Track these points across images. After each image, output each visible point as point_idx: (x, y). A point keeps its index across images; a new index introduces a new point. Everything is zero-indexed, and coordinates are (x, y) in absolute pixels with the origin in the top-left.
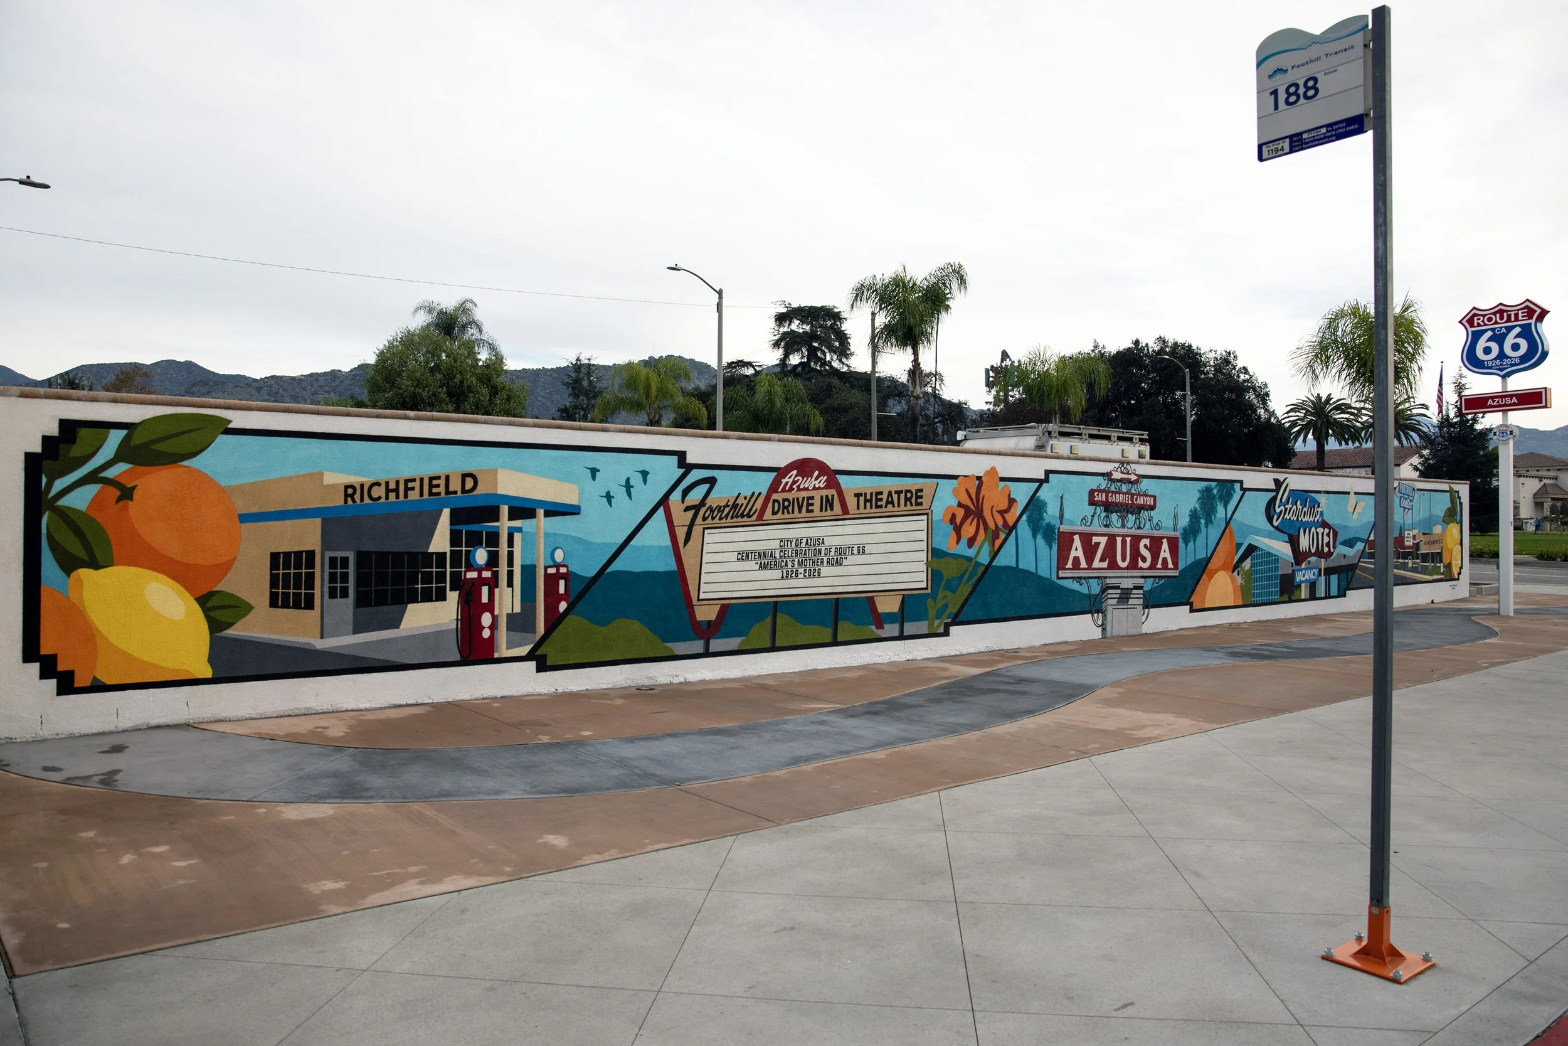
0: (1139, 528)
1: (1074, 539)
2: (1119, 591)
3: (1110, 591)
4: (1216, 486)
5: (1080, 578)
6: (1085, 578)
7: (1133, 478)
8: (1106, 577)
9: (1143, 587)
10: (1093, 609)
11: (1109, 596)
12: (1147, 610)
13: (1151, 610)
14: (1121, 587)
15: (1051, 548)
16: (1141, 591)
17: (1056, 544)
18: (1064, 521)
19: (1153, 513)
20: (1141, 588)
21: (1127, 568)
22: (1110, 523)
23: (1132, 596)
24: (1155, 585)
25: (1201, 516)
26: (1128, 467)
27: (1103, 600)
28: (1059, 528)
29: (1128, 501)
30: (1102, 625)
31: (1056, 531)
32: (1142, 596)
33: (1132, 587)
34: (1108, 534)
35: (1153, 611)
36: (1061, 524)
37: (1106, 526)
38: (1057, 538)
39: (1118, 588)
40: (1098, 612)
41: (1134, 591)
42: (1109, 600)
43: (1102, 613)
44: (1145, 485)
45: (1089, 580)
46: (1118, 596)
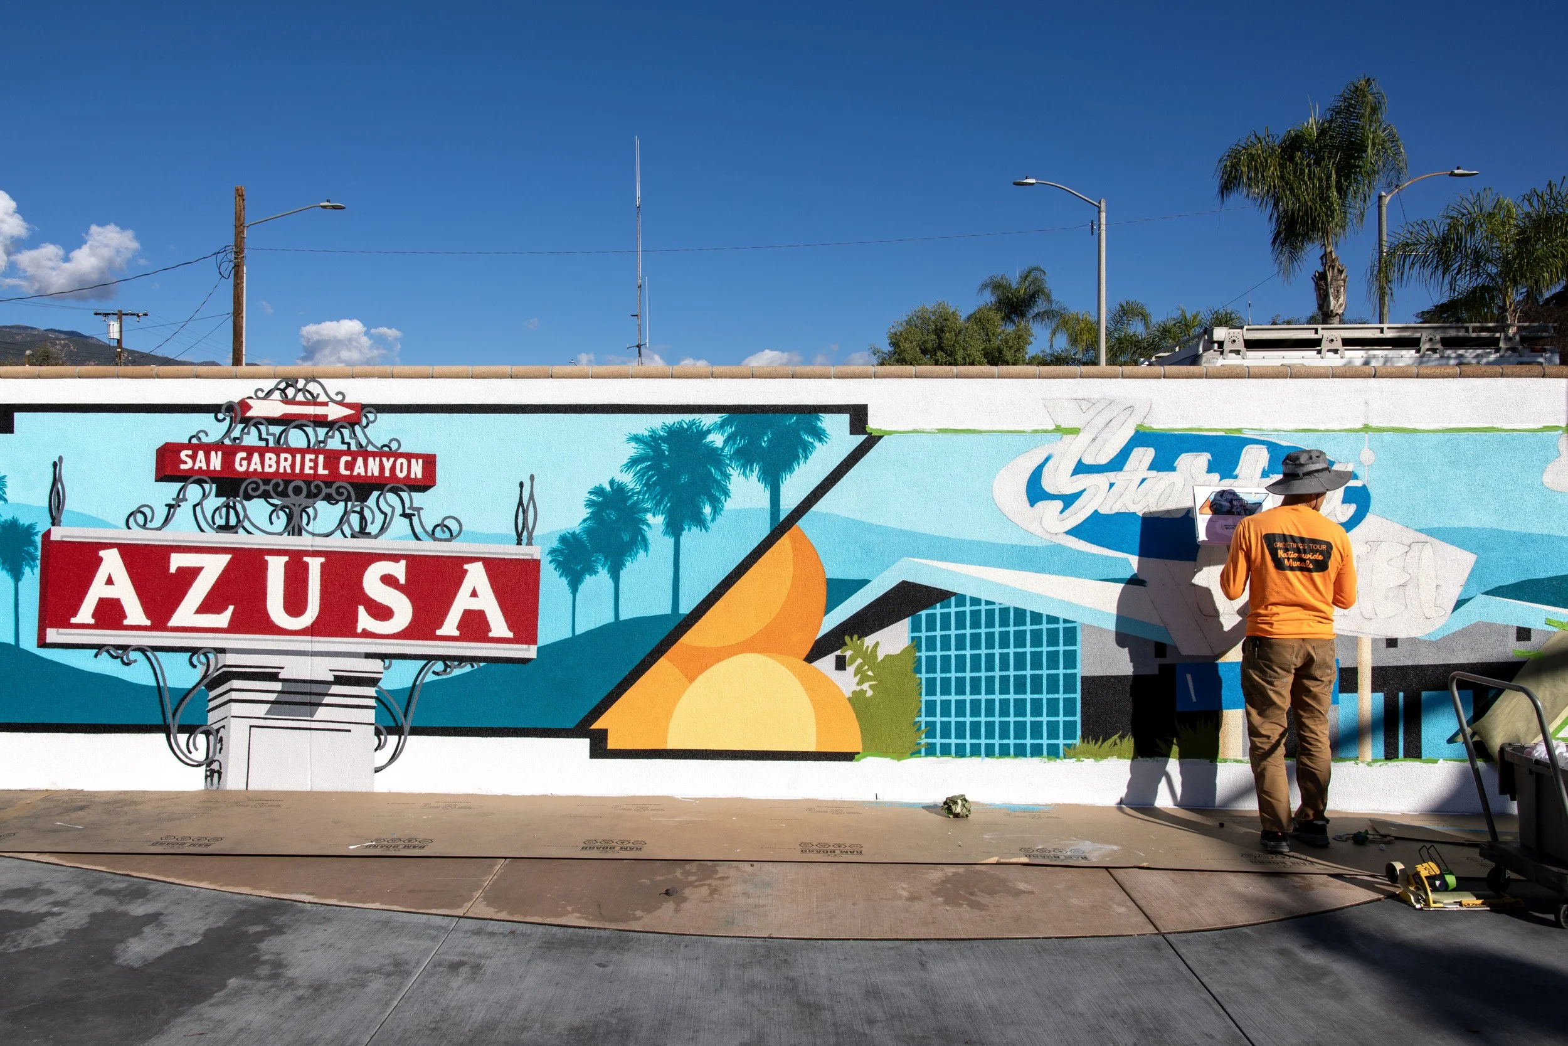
0: (363, 532)
1: (101, 560)
2: (278, 686)
3: (236, 684)
4: (722, 426)
5: (125, 648)
6: (141, 649)
7: (335, 412)
8: (222, 651)
9: (378, 680)
10: (174, 724)
11: (235, 695)
12: (393, 740)
13: (412, 740)
14: (281, 676)
15: (17, 576)
16: (371, 691)
17: (37, 571)
18: (64, 518)
19: (418, 498)
20: (373, 682)
21: (313, 630)
22: (239, 521)
23: (327, 700)
24: (430, 677)
25: (648, 505)
26: (313, 387)
27: (212, 705)
28: (47, 534)
29: (315, 468)
30: (209, 761)
31: (38, 539)
32: (373, 702)
33: (332, 679)
34: (234, 549)
35: (415, 743)
36: (53, 524)
37: (226, 528)
38: (39, 553)
39: (273, 677)
40: (189, 730)
41: (335, 689)
42: (233, 704)
43: (207, 733)
44: (380, 431)
45: (158, 654)
46: (272, 697)
